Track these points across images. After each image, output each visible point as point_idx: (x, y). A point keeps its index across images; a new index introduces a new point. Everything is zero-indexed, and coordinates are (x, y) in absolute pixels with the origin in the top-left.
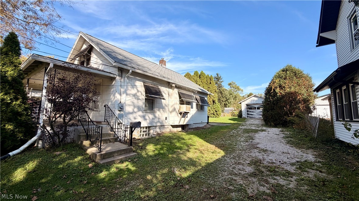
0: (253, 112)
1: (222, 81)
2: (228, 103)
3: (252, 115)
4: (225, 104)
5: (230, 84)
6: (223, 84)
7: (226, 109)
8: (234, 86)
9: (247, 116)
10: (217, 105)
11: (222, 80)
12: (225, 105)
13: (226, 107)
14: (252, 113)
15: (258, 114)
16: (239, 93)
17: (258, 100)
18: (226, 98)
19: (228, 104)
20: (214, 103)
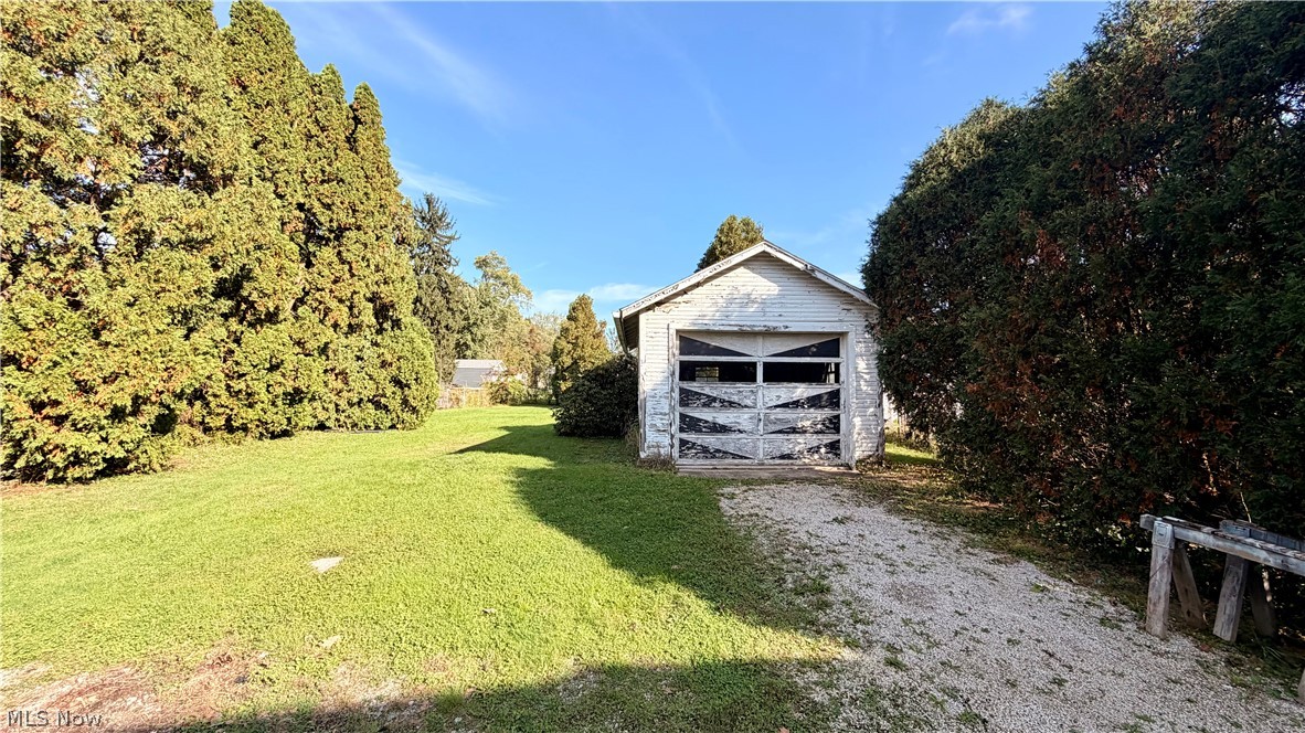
0: (731, 404)
1: (451, 238)
2: (473, 340)
3: (724, 429)
4: (458, 345)
5: (482, 264)
6: (454, 250)
7: (462, 363)
8: (499, 271)
9: (683, 442)
10: (411, 341)
11: (449, 233)
12: (461, 350)
13: (464, 357)
14: (723, 418)
15: (768, 421)
16: (518, 304)
17: (781, 296)
18: (467, 319)
19: (471, 344)
20: (386, 318)
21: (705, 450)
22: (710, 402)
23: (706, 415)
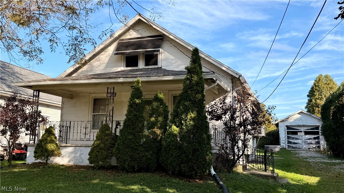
9: (288, 146)
14: (296, 141)
15: (305, 142)
21: (293, 147)
22: (293, 138)
23: (293, 141)
